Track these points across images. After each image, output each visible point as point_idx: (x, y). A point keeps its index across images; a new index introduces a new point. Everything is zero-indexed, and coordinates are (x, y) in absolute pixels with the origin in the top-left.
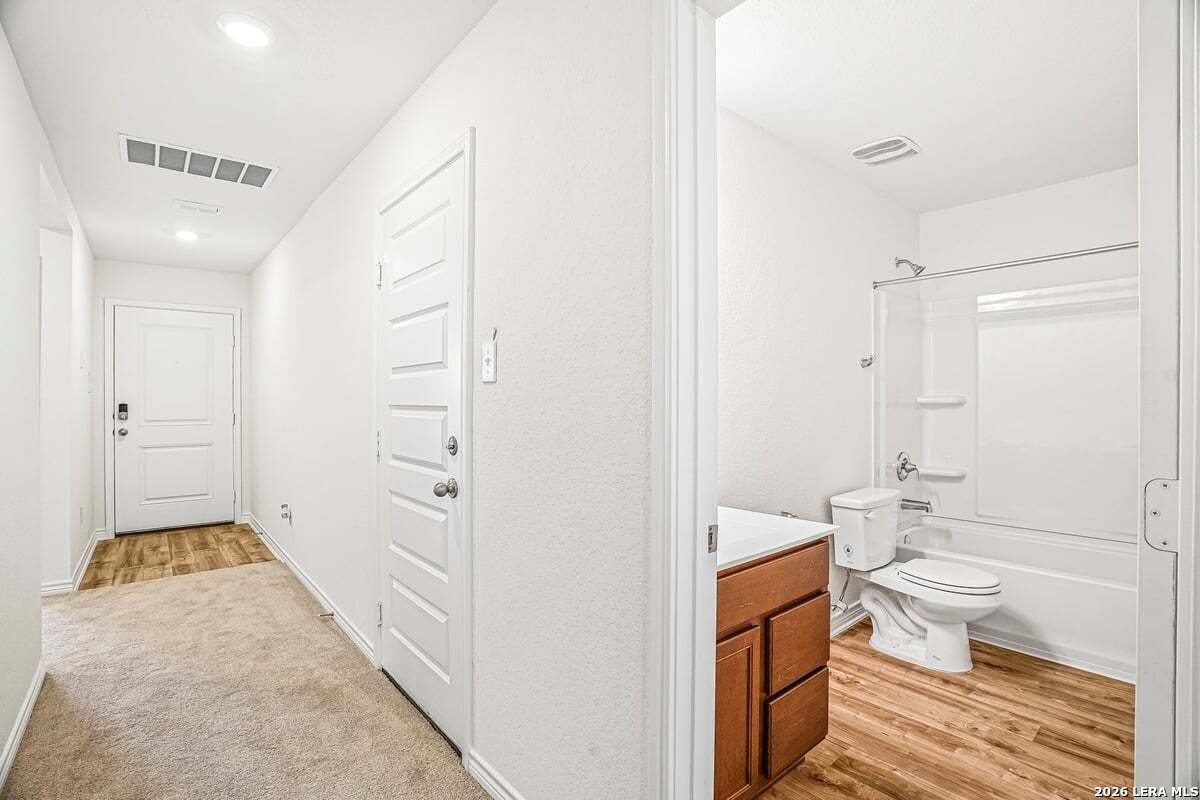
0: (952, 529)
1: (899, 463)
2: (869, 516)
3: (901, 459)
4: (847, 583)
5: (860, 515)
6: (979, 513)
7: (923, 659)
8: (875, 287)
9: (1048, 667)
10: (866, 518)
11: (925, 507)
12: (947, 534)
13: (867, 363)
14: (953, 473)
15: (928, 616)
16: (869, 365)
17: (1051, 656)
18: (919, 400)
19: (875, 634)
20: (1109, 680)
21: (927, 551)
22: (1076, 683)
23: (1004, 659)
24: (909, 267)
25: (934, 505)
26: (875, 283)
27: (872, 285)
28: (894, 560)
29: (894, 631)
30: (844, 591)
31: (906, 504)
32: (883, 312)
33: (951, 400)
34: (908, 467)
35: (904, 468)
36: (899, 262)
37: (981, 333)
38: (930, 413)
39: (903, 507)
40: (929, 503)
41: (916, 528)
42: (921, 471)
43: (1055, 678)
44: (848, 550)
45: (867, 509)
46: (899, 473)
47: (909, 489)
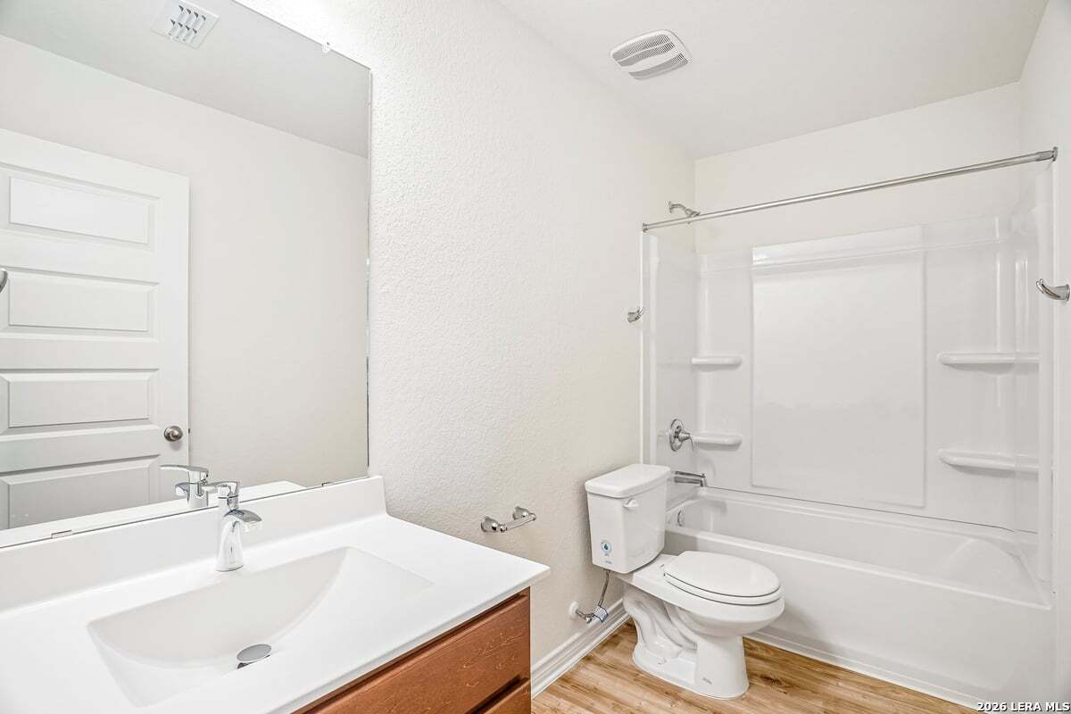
0: (727, 502)
1: (671, 432)
2: (630, 505)
3: (675, 426)
4: (606, 585)
5: (618, 504)
6: (754, 483)
7: (692, 682)
8: (645, 230)
9: (827, 675)
10: (626, 508)
11: (699, 481)
12: (721, 506)
13: (634, 317)
14: (727, 441)
15: (698, 629)
16: (636, 319)
17: (830, 658)
18: (695, 361)
19: (640, 643)
20: (894, 687)
21: (701, 536)
22: (861, 699)
23: (782, 666)
24: (683, 212)
25: (709, 479)
26: (644, 225)
27: (641, 228)
28: (662, 552)
29: (661, 642)
30: (603, 595)
31: (680, 477)
32: (654, 260)
33: (727, 361)
34: (681, 435)
35: (678, 437)
36: (673, 207)
37: (757, 287)
38: (706, 377)
39: (677, 481)
40: (703, 476)
41: (690, 502)
42: (695, 438)
43: (840, 693)
44: (606, 548)
45: (627, 497)
46: (671, 443)
47: (682, 460)
